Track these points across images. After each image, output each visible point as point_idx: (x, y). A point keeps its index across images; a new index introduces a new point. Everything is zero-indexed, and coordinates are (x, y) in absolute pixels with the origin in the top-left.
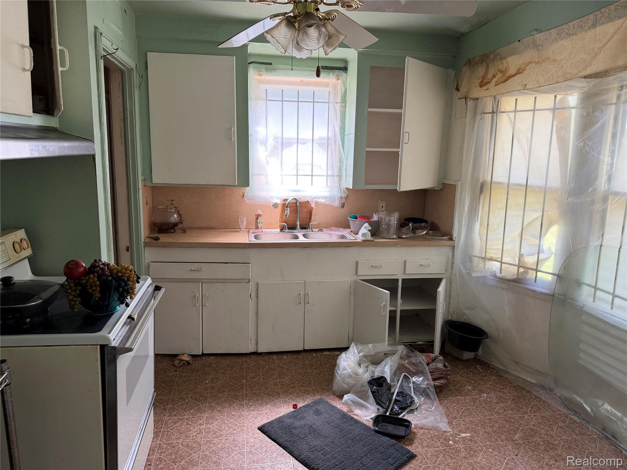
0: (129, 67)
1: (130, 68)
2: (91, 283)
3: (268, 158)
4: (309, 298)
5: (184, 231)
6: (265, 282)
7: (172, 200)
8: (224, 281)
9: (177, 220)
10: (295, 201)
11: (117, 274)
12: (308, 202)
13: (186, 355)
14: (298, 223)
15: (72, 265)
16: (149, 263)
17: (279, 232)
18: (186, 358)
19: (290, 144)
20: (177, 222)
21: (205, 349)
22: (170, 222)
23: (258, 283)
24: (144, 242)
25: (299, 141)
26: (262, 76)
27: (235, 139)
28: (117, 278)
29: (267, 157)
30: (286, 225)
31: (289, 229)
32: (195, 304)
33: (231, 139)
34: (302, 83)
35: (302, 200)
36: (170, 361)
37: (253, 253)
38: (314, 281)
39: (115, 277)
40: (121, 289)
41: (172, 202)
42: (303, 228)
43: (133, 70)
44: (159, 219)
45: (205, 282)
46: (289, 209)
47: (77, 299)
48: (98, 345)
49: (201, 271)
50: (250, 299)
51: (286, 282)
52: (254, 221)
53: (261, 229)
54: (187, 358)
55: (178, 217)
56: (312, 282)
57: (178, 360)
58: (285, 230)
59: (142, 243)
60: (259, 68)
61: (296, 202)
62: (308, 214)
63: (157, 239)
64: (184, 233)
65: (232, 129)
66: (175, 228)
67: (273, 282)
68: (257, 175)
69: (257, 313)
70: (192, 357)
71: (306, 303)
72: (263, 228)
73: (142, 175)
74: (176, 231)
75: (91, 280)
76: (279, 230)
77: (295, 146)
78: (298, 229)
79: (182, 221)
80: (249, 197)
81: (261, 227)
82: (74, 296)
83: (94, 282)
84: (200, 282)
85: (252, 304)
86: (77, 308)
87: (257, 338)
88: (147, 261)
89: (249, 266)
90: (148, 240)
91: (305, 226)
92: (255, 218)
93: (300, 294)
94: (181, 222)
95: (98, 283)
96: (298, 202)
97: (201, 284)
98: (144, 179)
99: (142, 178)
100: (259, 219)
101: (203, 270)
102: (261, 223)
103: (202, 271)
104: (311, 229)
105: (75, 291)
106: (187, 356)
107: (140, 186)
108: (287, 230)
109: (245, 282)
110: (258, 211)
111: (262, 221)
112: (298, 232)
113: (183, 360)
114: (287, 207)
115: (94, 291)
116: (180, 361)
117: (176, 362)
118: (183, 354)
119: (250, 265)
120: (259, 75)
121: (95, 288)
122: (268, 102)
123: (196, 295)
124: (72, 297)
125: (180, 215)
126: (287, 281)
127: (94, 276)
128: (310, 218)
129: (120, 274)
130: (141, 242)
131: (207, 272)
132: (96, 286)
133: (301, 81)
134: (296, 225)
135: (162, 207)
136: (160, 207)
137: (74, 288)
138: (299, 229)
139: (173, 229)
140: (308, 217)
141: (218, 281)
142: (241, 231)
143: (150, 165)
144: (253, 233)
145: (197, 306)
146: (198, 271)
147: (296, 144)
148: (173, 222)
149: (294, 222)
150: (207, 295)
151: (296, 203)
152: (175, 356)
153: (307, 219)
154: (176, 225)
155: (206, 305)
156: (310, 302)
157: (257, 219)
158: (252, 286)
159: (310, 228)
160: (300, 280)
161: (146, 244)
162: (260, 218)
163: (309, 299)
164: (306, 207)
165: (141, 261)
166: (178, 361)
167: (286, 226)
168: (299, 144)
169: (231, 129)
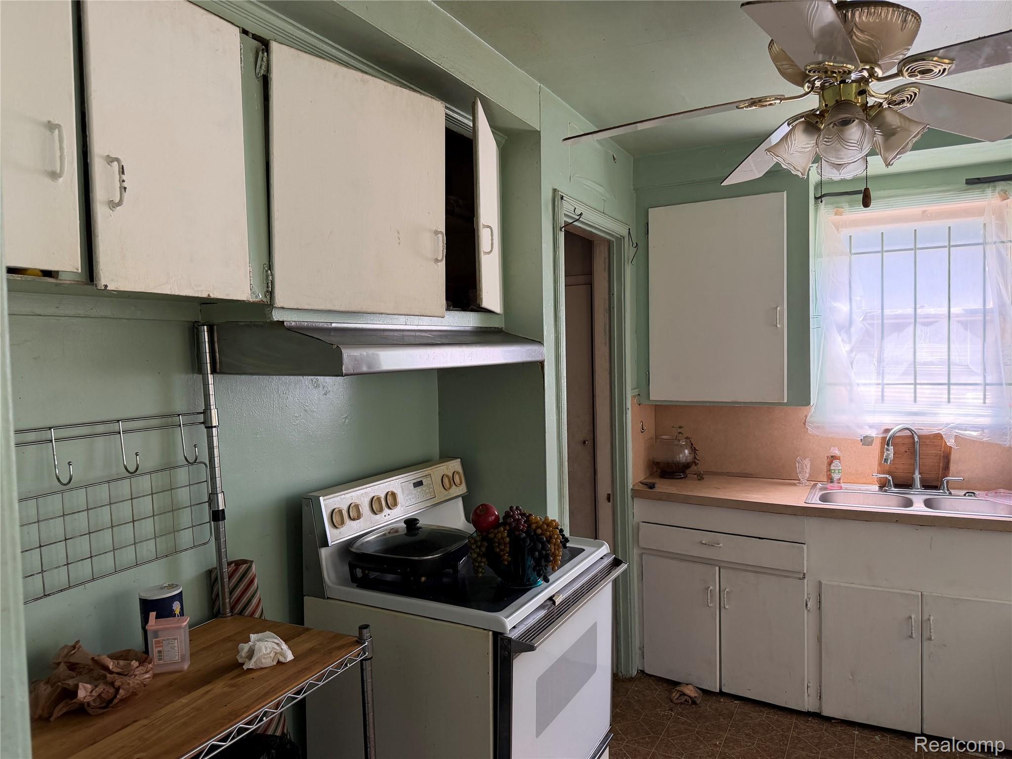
0: (617, 235)
1: (619, 236)
2: (499, 540)
3: (853, 355)
4: (930, 629)
5: (700, 477)
6: (836, 584)
7: (680, 427)
8: (759, 570)
9: (688, 458)
10: (908, 433)
11: (535, 530)
12: (939, 436)
13: (690, 687)
14: (917, 476)
15: (481, 511)
16: (638, 523)
17: (877, 490)
18: (690, 691)
19: (899, 327)
20: (688, 461)
21: (724, 685)
22: (677, 461)
23: (822, 583)
24: (632, 489)
25: (918, 320)
26: (842, 215)
27: (783, 324)
28: (535, 537)
29: (851, 351)
30: (890, 478)
31: (897, 486)
32: (708, 601)
33: (776, 326)
34: (925, 216)
35: (925, 432)
36: (667, 690)
37: (811, 525)
38: (945, 596)
39: (533, 534)
40: (537, 553)
41: (680, 430)
42: (929, 485)
43: (624, 238)
44: (662, 456)
45: (725, 567)
46: (891, 448)
47: (481, 559)
48: (490, 630)
49: (716, 546)
50: (806, 611)
51: (879, 589)
52: (824, 468)
53: (839, 483)
54: (692, 692)
55: (690, 453)
56: (939, 597)
57: (677, 692)
58: (887, 489)
59: (629, 491)
60: (837, 203)
61: (911, 434)
62: (940, 459)
63: (652, 486)
64: (699, 480)
65: (778, 309)
66: (687, 472)
67: (852, 585)
68: (830, 384)
69: (819, 640)
70: (703, 692)
71: (925, 638)
72: (841, 481)
73: (632, 389)
74: (688, 476)
75: (500, 535)
76: (878, 488)
77: (910, 329)
78: (918, 489)
79: (697, 461)
80: (815, 424)
81: (840, 479)
82: (478, 554)
83: (503, 538)
84: (717, 566)
85: (808, 620)
86: (481, 572)
87: (820, 686)
88: (637, 519)
89: (803, 548)
90: (641, 487)
91: (934, 484)
92: (826, 461)
93: (911, 617)
94: (695, 462)
95: (508, 539)
96: (915, 435)
97: (717, 568)
98: (639, 395)
99: (632, 393)
100: (834, 464)
101: (721, 545)
102: (837, 471)
103: (720, 547)
104: (948, 490)
105: (479, 547)
106: (693, 689)
107: (629, 405)
108: (893, 489)
109: (796, 578)
110: (832, 449)
111: (840, 468)
112: (917, 493)
113: (684, 694)
114: (888, 445)
115: (503, 550)
116: (680, 695)
117: (675, 695)
118: (687, 684)
119: (805, 547)
120: (836, 214)
121: (503, 547)
122: (853, 256)
123: (709, 587)
124: (476, 555)
125: (694, 450)
126: (881, 587)
127: (504, 530)
128: (947, 468)
129: (539, 531)
130: (627, 489)
131: (727, 550)
132: (505, 544)
133: (924, 212)
134: (913, 480)
135: (667, 437)
136: (664, 437)
137: (479, 544)
138: (919, 487)
139: (684, 472)
140: (941, 465)
141: (748, 569)
142: (800, 484)
143: (647, 373)
144: (821, 489)
145: (711, 607)
146: (712, 546)
147: (912, 326)
148: (682, 462)
149: (908, 474)
150: (727, 590)
151: (912, 437)
152: (676, 684)
153: (939, 470)
154: (687, 466)
155: (726, 607)
156: (933, 638)
157: (830, 464)
158: (808, 587)
159: (944, 487)
160: (911, 590)
161: (636, 494)
162: (836, 462)
163: (931, 632)
164: (935, 446)
165: (626, 518)
166: (678, 695)
167: (889, 480)
168: (917, 325)
169: (776, 308)
